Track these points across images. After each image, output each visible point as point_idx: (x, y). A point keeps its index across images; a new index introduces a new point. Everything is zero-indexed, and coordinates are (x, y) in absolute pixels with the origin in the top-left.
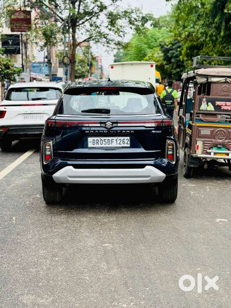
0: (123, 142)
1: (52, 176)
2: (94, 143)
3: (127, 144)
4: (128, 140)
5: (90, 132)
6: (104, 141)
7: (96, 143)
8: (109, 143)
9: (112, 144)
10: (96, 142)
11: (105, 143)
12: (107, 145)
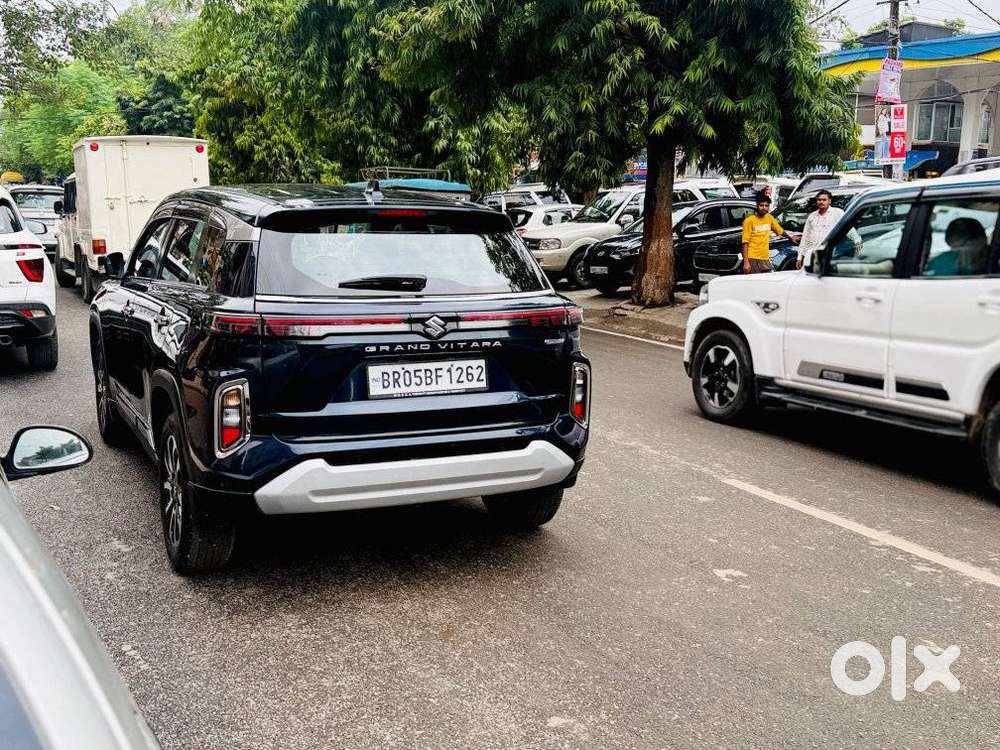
0: (468, 374)
1: (253, 497)
2: (386, 384)
3: (478, 380)
4: (480, 369)
5: (378, 348)
6: (416, 376)
7: (392, 383)
8: (429, 381)
9: (437, 383)
10: (391, 380)
11: (418, 381)
12: (423, 388)
